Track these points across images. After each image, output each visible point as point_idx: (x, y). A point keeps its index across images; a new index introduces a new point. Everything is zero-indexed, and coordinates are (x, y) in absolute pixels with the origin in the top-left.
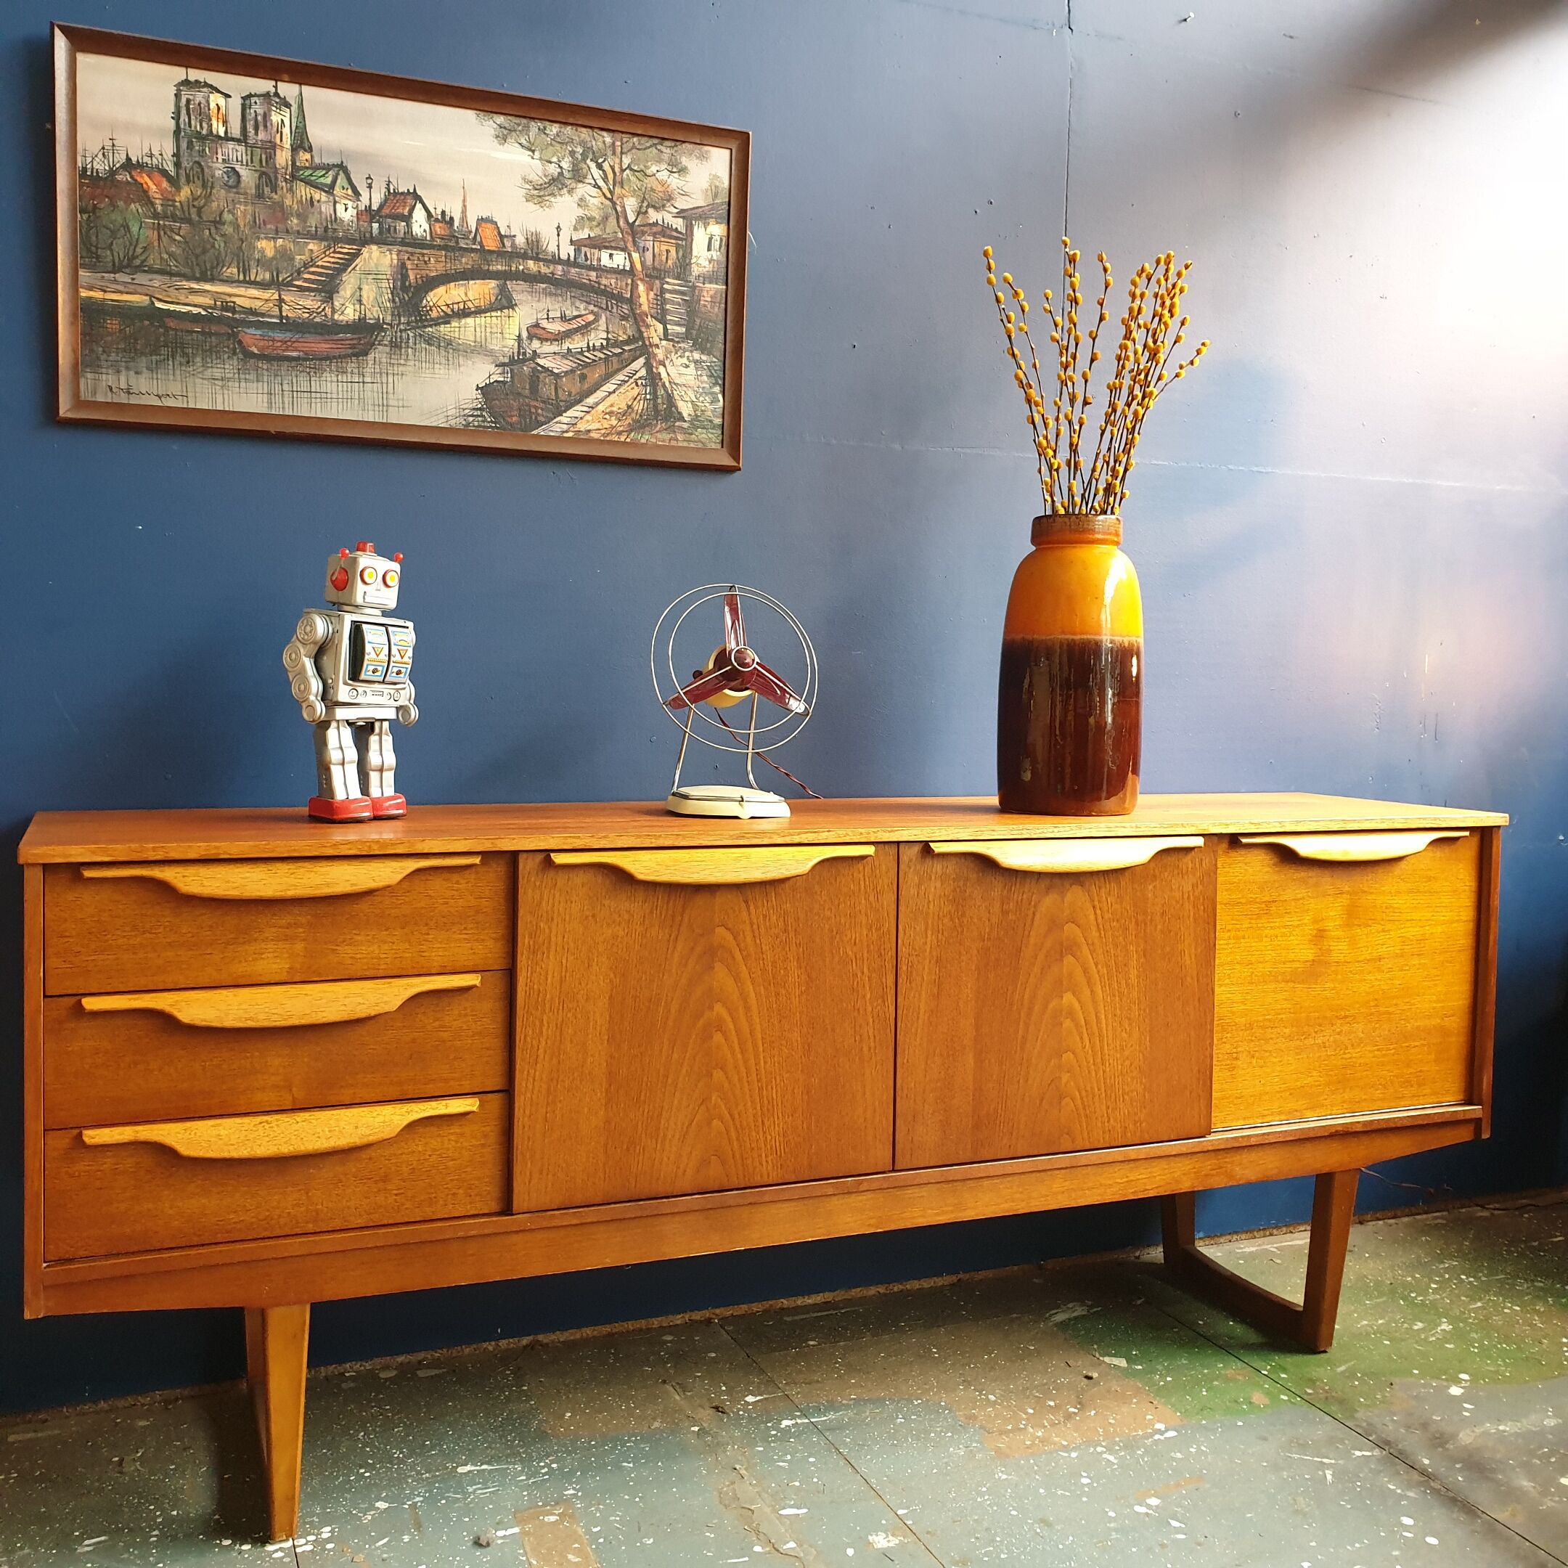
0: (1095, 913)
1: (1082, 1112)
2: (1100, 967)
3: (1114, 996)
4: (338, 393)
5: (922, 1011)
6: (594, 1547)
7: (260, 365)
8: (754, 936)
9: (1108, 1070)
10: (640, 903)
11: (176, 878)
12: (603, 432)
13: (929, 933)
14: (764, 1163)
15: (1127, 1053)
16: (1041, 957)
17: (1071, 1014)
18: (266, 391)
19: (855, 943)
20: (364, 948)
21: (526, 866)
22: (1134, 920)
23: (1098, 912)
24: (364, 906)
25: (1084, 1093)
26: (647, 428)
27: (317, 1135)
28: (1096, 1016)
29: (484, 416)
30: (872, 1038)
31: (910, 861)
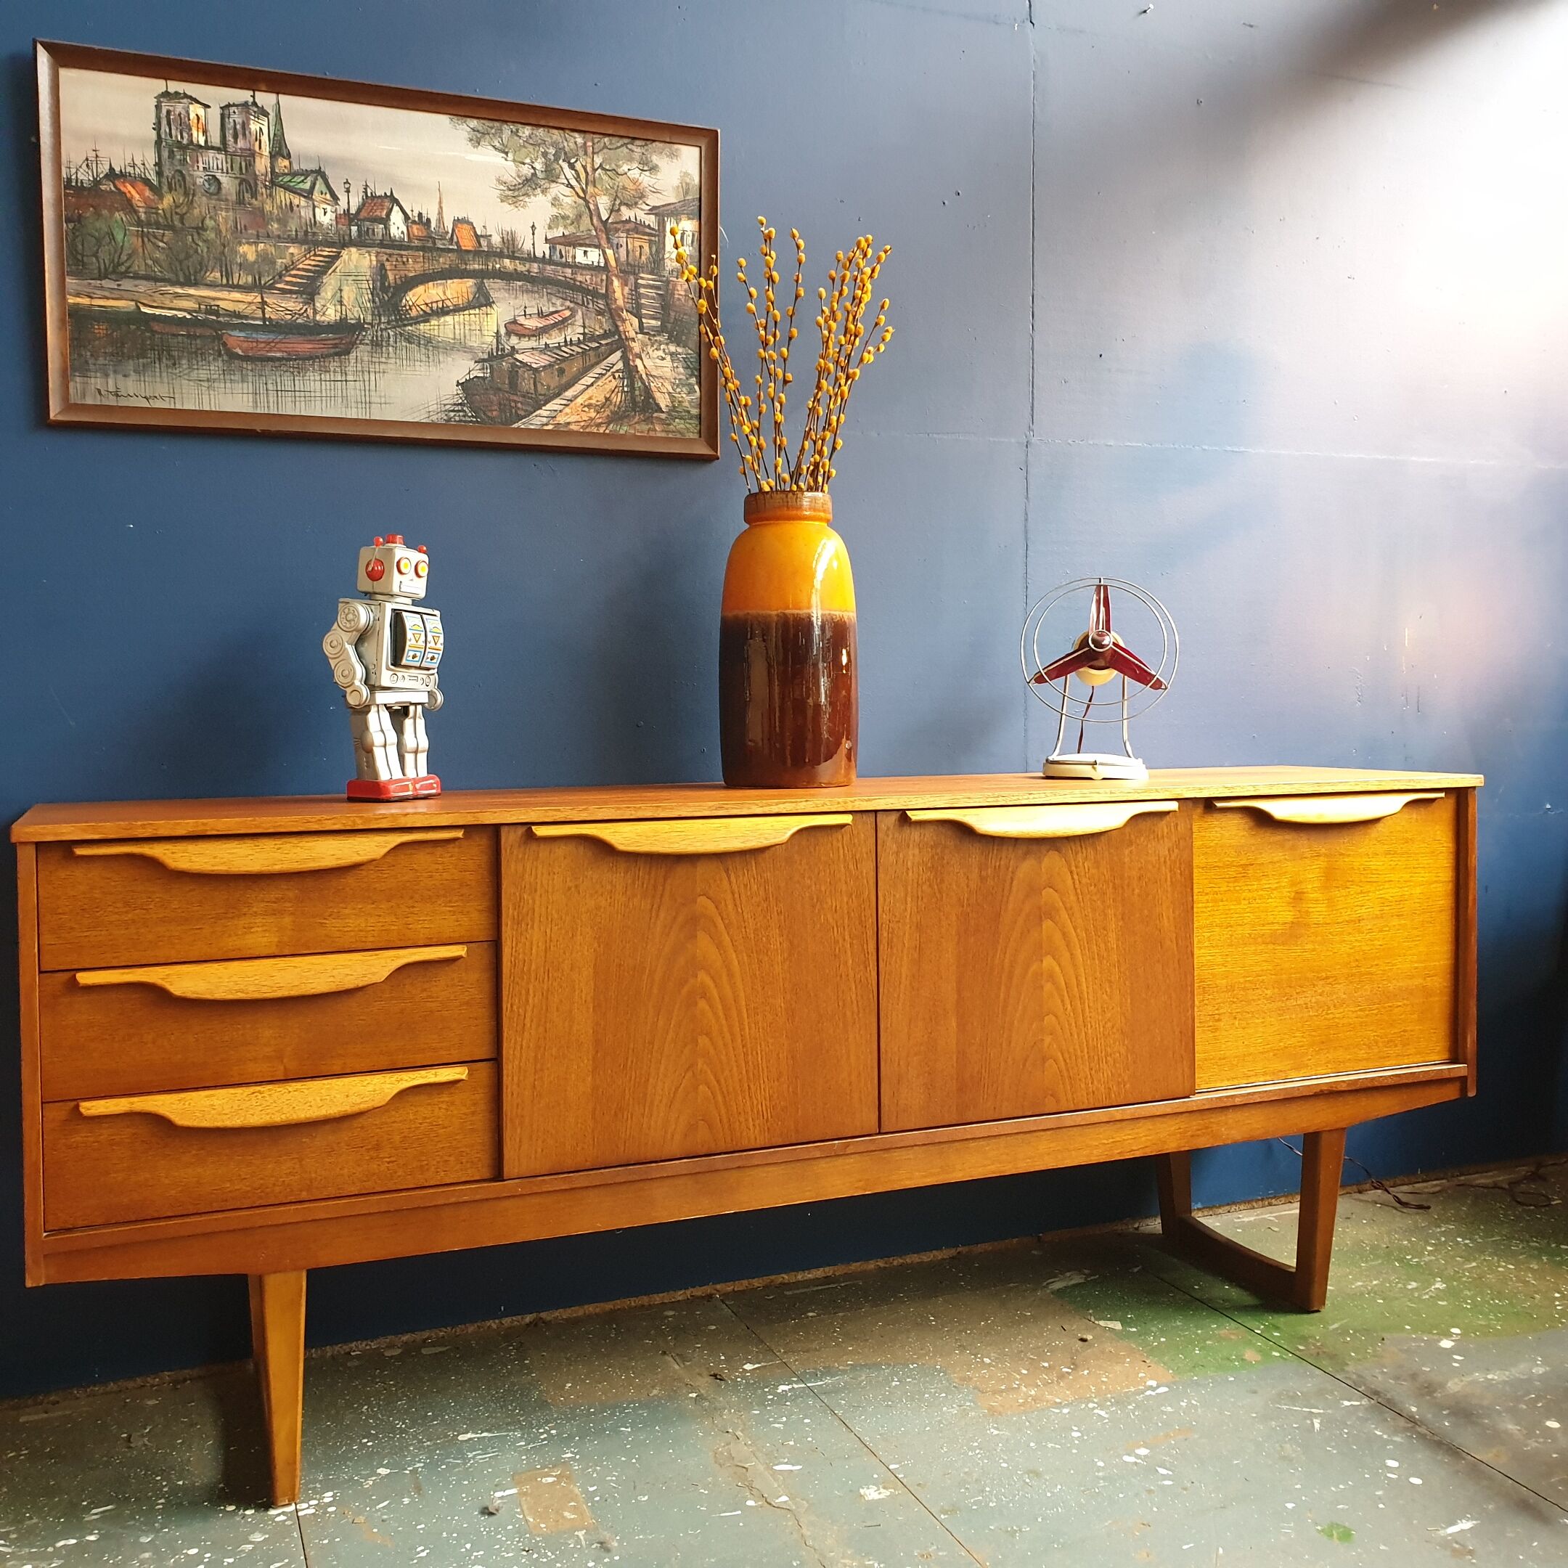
0: (1073, 878)
1: (1065, 1074)
2: (1078, 930)
3: (1094, 959)
4: (321, 391)
5: (904, 976)
6: (590, 1504)
7: (245, 366)
8: (736, 905)
9: (1090, 1031)
10: (622, 874)
11: (165, 854)
12: (582, 424)
13: (909, 899)
14: (751, 1128)
15: (1108, 1015)
16: (1020, 922)
17: (1051, 977)
18: (251, 391)
19: (836, 910)
20: (351, 921)
21: (508, 838)
22: (1111, 885)
23: (1076, 877)
24: (350, 880)
25: (1067, 1056)
26: (626, 420)
27: (309, 1104)
28: (1077, 978)
29: (465, 411)
30: (855, 1003)
31: (888, 829)
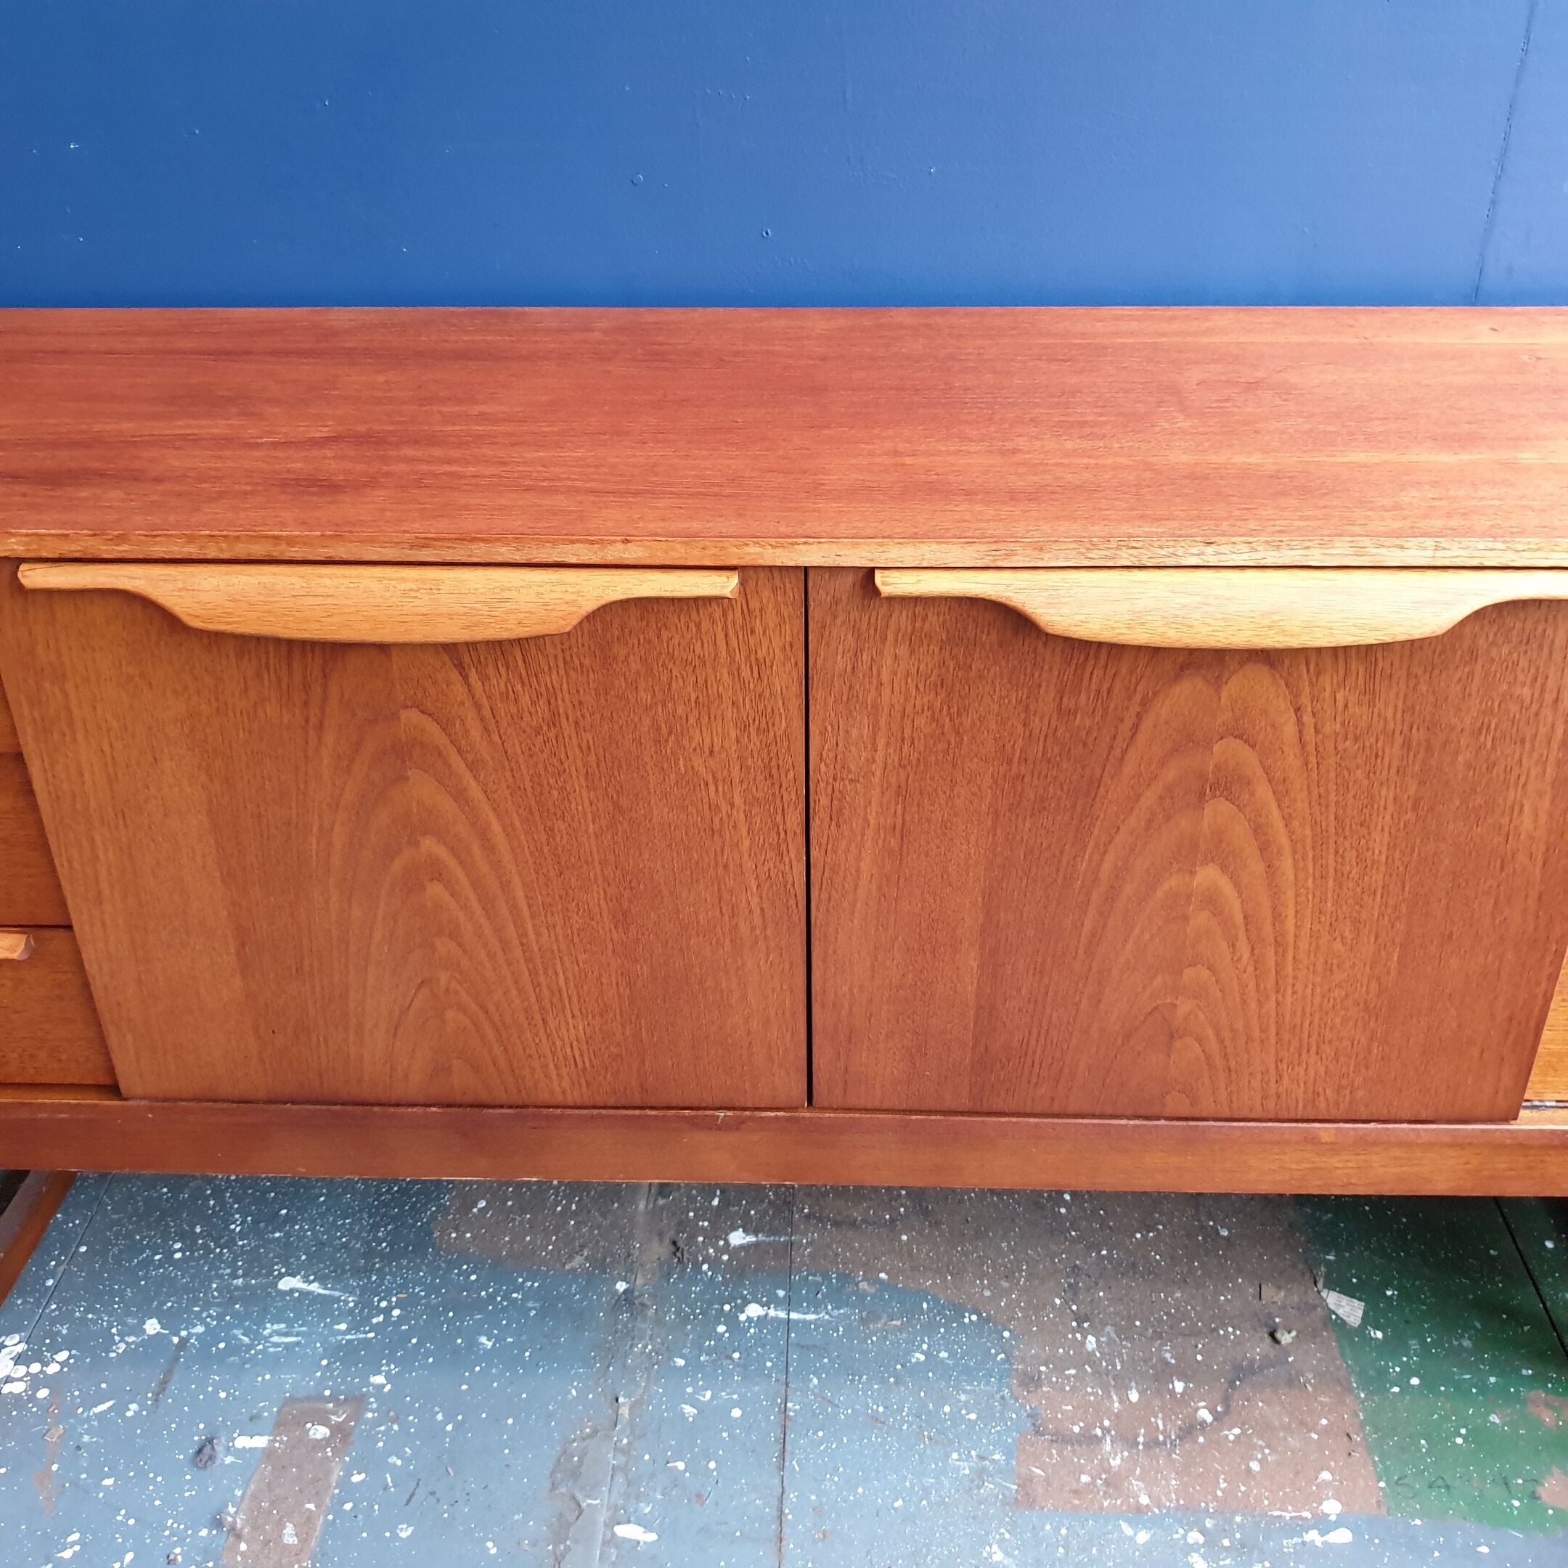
0: (1299, 722)
1: (1219, 1062)
2: (1296, 823)
3: (1325, 877)
5: (865, 876)
8: (486, 729)
9: (1289, 1001)
13: (881, 743)
14: (555, 1077)
15: (1339, 976)
16: (1149, 798)
17: (1212, 902)
19: (711, 752)
22: (1399, 740)
23: (1308, 719)
25: (1227, 1033)
28: (1274, 909)
30: (757, 912)
31: (836, 602)
